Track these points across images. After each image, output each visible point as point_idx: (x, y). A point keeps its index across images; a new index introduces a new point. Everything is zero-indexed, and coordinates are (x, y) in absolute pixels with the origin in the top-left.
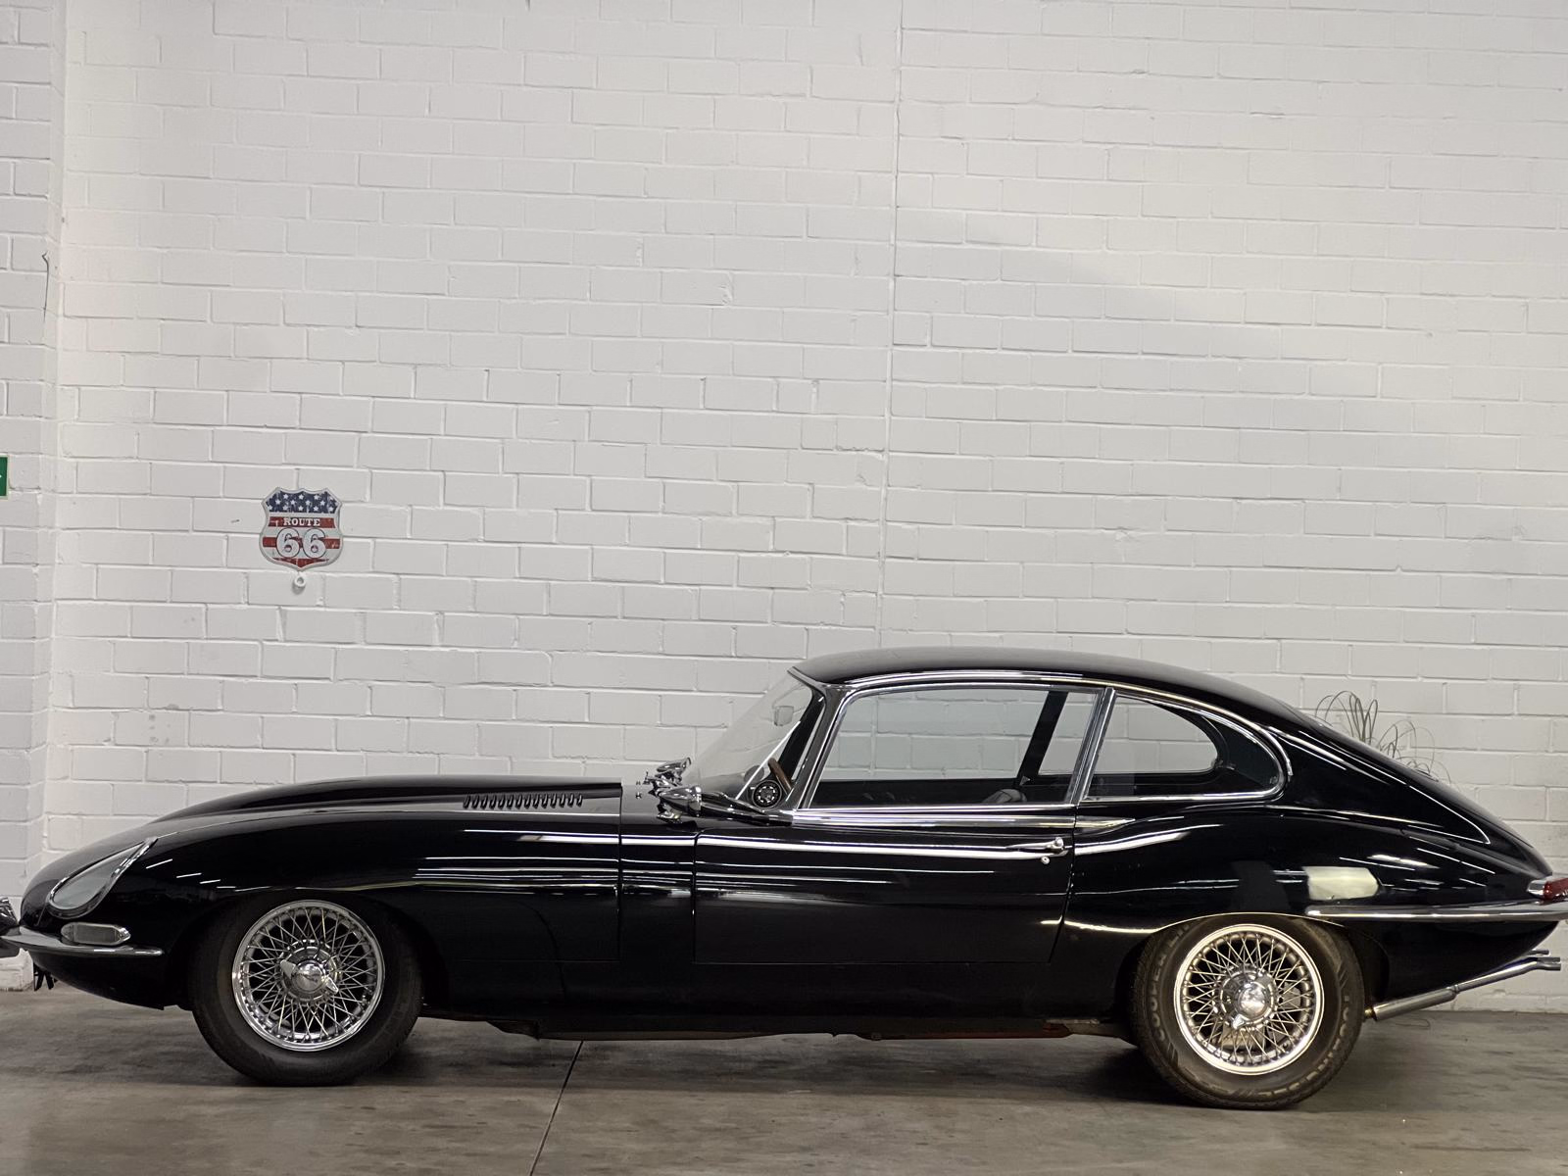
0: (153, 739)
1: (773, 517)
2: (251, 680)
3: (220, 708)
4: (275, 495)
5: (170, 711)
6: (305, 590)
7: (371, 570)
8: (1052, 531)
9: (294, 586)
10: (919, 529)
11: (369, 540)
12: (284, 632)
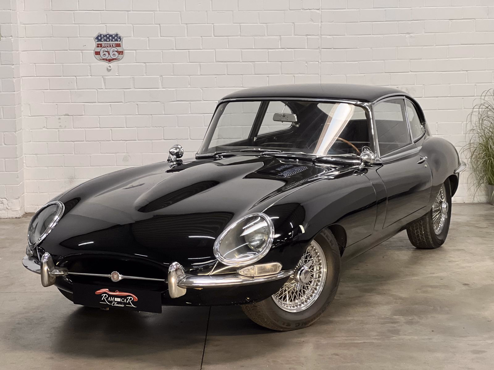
0: (60, 126)
1: (280, 36)
2: (94, 104)
3: (84, 114)
4: (98, 36)
5: (66, 116)
6: (112, 70)
7: (135, 62)
8: (382, 36)
9: (107, 69)
10: (333, 37)
11: (134, 51)
12: (105, 86)
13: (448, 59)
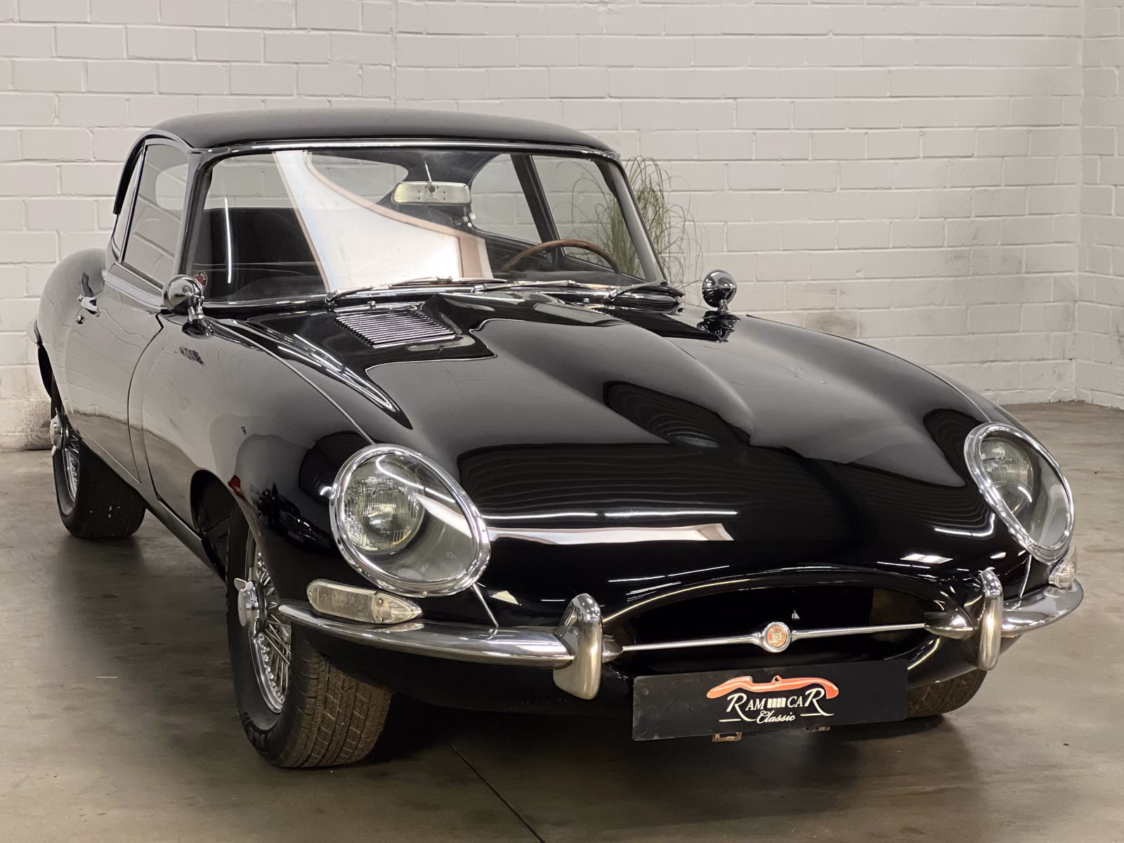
13: (693, 69)
